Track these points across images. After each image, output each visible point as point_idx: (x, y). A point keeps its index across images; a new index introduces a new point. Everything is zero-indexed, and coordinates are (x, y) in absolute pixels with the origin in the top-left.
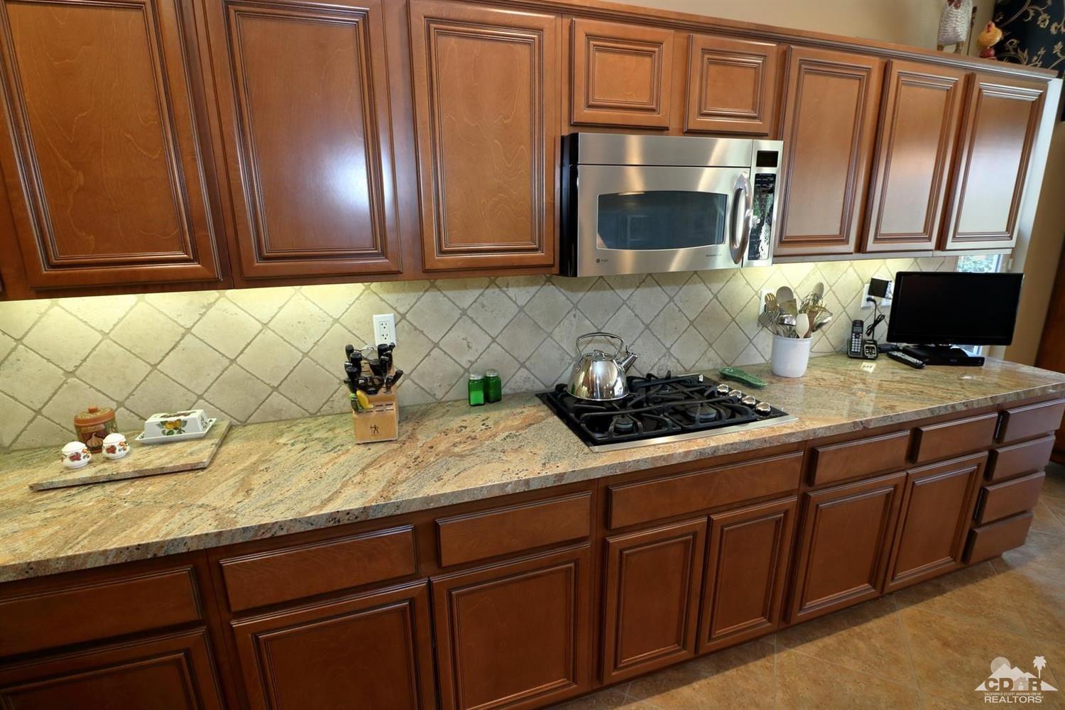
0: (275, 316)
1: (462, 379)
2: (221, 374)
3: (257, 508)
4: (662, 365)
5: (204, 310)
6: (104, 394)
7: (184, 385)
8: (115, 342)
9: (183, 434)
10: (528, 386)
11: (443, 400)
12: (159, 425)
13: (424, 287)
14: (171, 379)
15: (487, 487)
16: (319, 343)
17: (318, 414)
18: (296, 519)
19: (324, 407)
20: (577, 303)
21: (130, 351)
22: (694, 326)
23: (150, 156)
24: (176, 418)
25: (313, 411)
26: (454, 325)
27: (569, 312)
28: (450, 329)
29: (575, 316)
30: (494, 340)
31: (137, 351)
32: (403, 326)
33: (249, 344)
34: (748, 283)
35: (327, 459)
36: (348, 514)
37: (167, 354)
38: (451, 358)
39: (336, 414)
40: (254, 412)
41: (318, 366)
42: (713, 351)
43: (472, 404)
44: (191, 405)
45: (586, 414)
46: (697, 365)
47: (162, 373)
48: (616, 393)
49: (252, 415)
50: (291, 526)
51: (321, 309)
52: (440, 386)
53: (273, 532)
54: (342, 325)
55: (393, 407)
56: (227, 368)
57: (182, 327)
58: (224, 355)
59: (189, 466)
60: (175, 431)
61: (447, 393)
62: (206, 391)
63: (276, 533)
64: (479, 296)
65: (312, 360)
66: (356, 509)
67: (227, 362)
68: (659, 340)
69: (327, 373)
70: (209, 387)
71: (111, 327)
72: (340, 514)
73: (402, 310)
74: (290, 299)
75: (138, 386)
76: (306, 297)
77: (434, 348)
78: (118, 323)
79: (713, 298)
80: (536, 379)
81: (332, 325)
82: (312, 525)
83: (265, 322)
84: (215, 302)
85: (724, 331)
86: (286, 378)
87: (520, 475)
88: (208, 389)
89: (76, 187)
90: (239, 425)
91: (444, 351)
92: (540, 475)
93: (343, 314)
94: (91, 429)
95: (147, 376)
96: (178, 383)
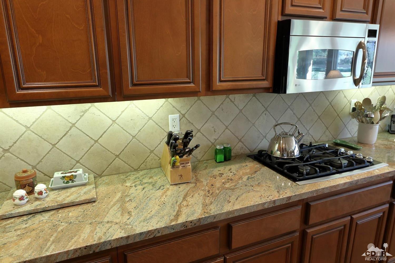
0: (119, 116)
1: (210, 149)
2: (90, 149)
3: (141, 222)
4: (305, 139)
5: (83, 114)
6: (25, 162)
7: (70, 155)
8: (33, 132)
9: (75, 183)
10: (242, 151)
11: (201, 160)
12: (61, 178)
13: (194, 100)
14: (63, 152)
15: (256, 205)
16: (141, 131)
17: (139, 169)
18: (166, 227)
19: (142, 165)
20: (267, 107)
21: (41, 137)
22: (320, 119)
23: (79, 27)
24: (70, 174)
25: (136, 168)
26: (208, 120)
27: (263, 112)
28: (206, 122)
29: (265, 114)
30: (227, 128)
31: (45, 137)
32: (184, 121)
33: (105, 132)
34: (345, 97)
35: (160, 194)
36: (191, 222)
37: (62, 138)
38: (206, 137)
39: (148, 169)
40: (106, 169)
41: (140, 143)
42: (328, 131)
43: (217, 162)
44: (72, 166)
45: (287, 165)
46: (321, 139)
47: (58, 149)
48: (295, 154)
49: (104, 171)
50: (163, 231)
51: (143, 112)
52: (200, 152)
53: (154, 235)
54: (153, 121)
55: (189, 164)
56: (93, 145)
57: (71, 123)
58: (91, 138)
59: (87, 200)
60: (70, 181)
61: (203, 156)
62: (81, 158)
63: (156, 235)
64: (221, 104)
65: (137, 140)
66: (195, 220)
67: (93, 142)
68: (304, 126)
69: (145, 147)
70: (83, 156)
71: (32, 123)
72: (188, 222)
73: (183, 112)
74: (127, 107)
75: (44, 156)
76: (136, 106)
77: (197, 132)
78: (35, 121)
79: (329, 104)
80: (246, 148)
81: (148, 121)
82: (174, 229)
83: (114, 120)
84: (89, 109)
85: (334, 121)
86: (123, 150)
87: (270, 198)
88: (82, 158)
89: (38, 44)
90: (97, 177)
91: (202, 134)
92: (280, 198)
93: (154, 115)
94: (25, 182)
95: (50, 151)
96: (66, 154)
